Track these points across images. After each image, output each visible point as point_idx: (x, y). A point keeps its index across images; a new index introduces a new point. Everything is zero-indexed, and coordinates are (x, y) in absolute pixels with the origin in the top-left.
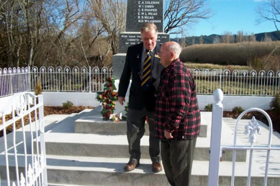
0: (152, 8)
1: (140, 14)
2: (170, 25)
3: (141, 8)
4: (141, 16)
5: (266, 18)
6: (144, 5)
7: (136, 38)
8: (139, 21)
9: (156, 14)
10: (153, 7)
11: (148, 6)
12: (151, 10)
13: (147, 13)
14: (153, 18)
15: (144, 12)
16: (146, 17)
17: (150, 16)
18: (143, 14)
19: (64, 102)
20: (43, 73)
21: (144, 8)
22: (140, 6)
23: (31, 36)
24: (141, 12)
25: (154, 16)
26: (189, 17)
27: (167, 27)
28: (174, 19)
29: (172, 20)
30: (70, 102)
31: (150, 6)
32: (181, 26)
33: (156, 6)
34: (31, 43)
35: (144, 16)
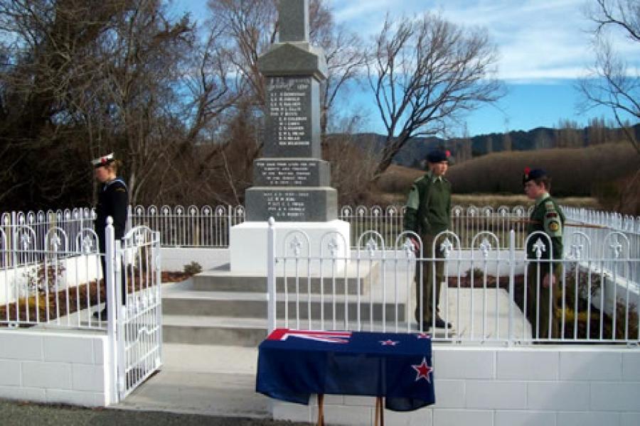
0: (297, 126)
1: (283, 134)
2: (415, 118)
3: (283, 126)
4: (283, 137)
5: (597, 101)
6: (287, 121)
7: (276, 166)
8: (281, 143)
9: (302, 134)
10: (298, 124)
11: (293, 124)
12: (296, 128)
13: (291, 132)
14: (298, 138)
15: (287, 131)
16: (289, 138)
17: (294, 136)
18: (285, 133)
19: (186, 264)
20: (153, 216)
21: (287, 126)
22: (281, 124)
23: (131, 152)
24: (283, 131)
25: (301, 136)
26: (458, 99)
27: (411, 122)
28: (424, 105)
29: (419, 106)
30: (197, 264)
31: (295, 124)
32: (442, 119)
33: (302, 123)
34: (131, 163)
35: (287, 136)
